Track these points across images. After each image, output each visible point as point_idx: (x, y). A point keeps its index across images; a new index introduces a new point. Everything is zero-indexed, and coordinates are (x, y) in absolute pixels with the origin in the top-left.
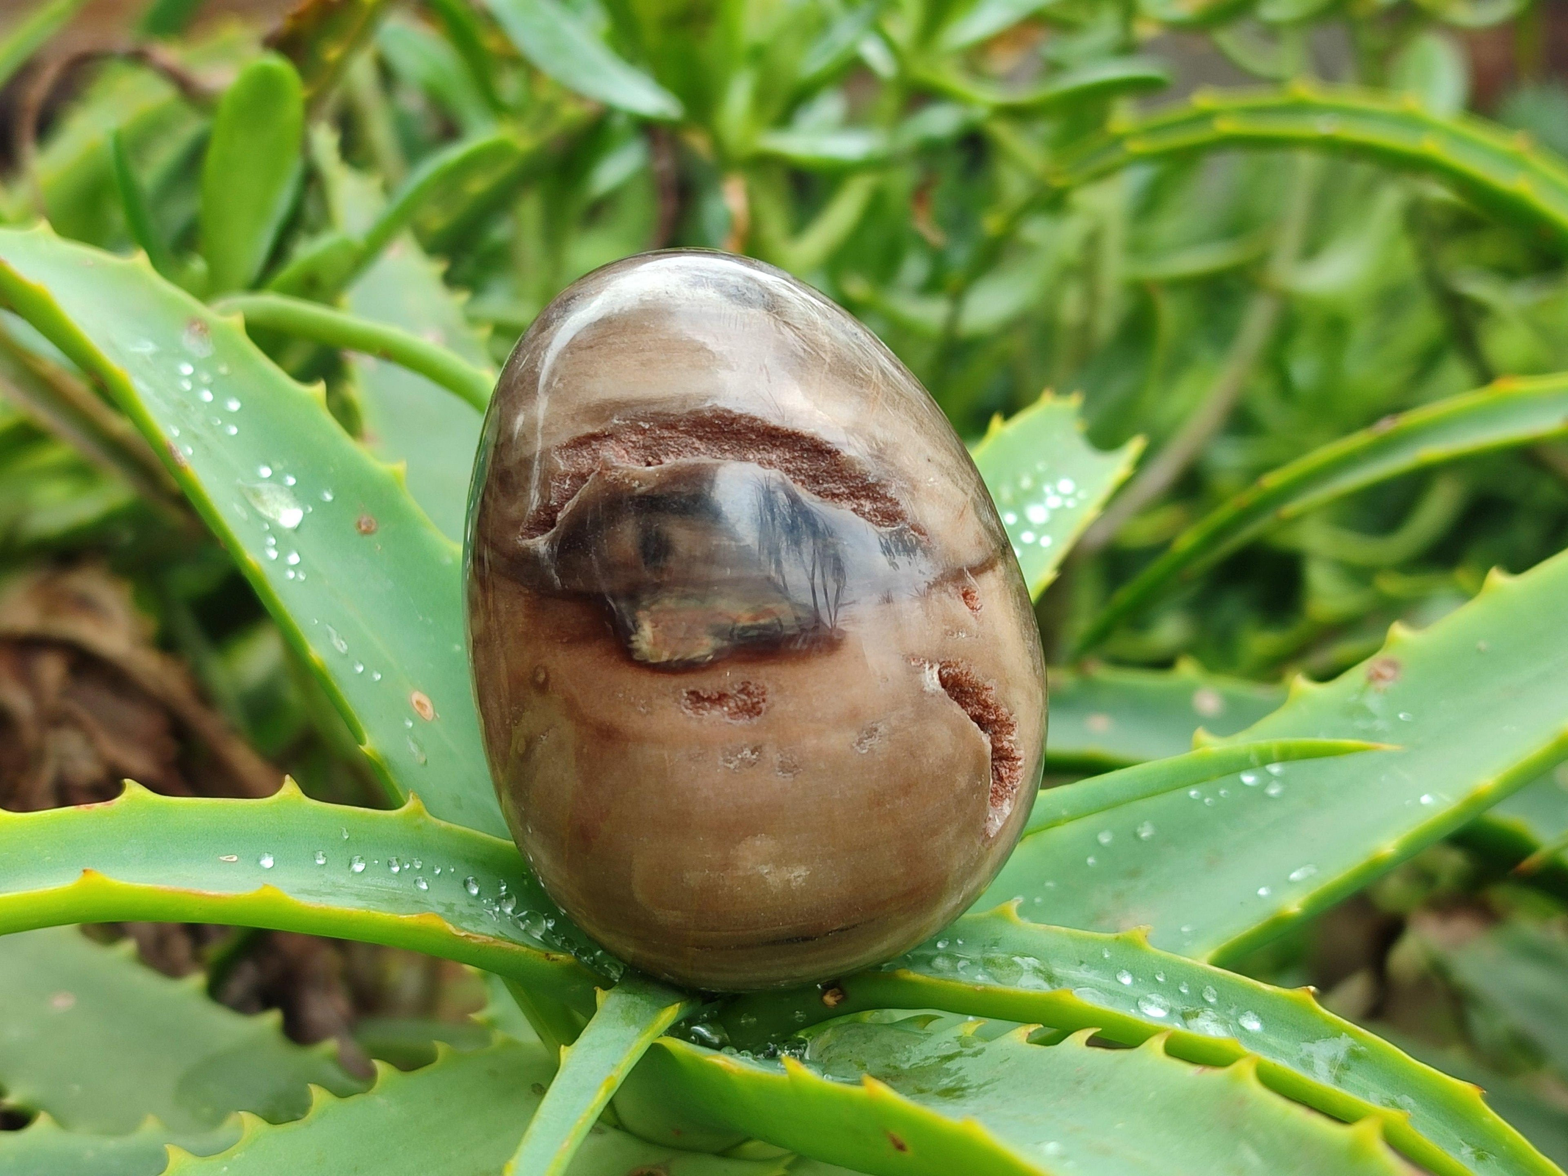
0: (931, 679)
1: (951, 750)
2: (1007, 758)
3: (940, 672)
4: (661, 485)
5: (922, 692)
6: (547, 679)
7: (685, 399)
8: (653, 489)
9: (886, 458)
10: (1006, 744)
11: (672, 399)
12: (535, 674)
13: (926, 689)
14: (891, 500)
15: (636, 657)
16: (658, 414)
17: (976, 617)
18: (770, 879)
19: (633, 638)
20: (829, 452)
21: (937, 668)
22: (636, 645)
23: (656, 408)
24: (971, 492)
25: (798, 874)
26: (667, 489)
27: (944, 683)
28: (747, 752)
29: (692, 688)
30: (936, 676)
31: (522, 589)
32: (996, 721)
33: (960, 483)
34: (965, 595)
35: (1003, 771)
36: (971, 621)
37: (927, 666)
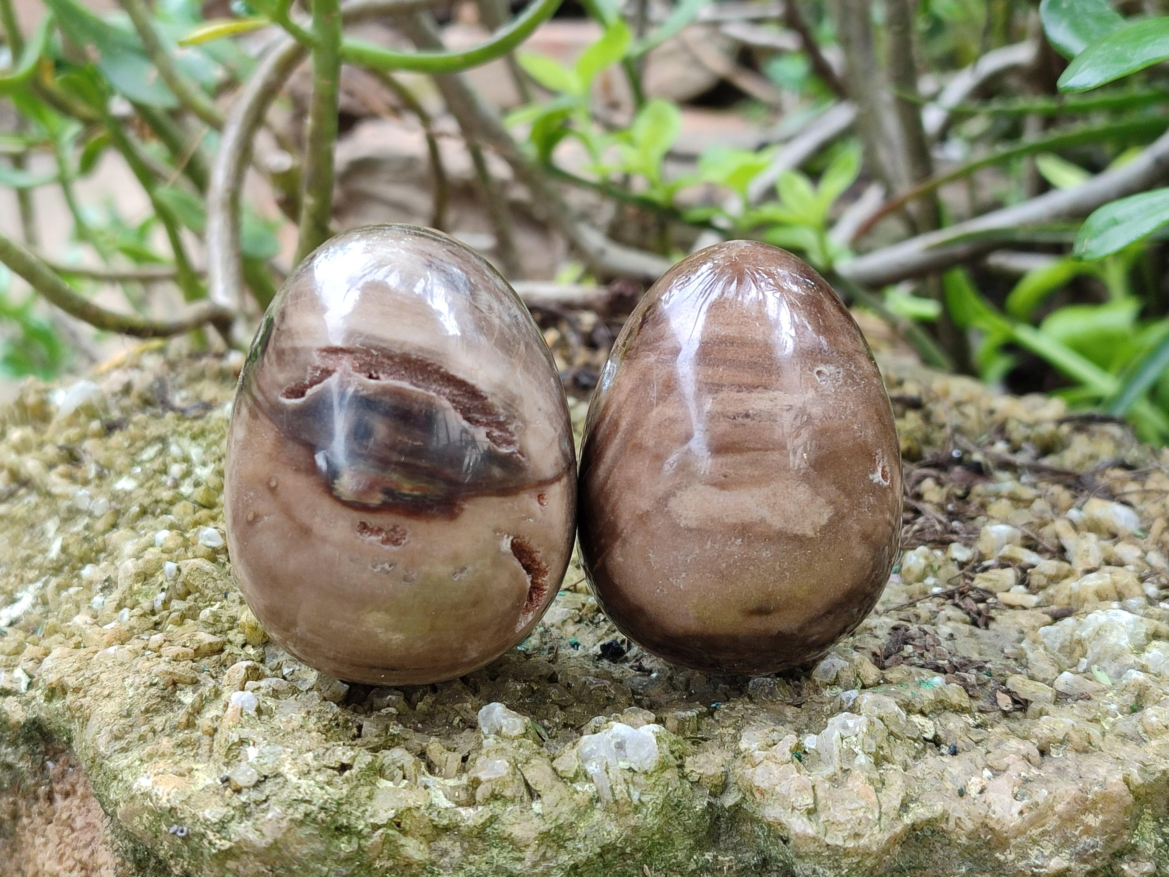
0: (506, 544)
1: (507, 586)
2: (538, 588)
3: (512, 541)
4: (376, 394)
5: (499, 551)
6: (276, 486)
7: (404, 343)
8: (370, 395)
9: (515, 406)
10: (540, 581)
11: (395, 342)
12: (270, 480)
13: (502, 550)
14: (510, 433)
15: (335, 493)
16: (384, 349)
17: (542, 510)
18: (381, 636)
19: (336, 481)
20: (481, 396)
21: (511, 538)
22: (336, 486)
23: (384, 345)
24: (559, 430)
25: (397, 638)
26: (378, 397)
27: (513, 545)
28: (387, 566)
29: (364, 520)
30: (509, 543)
31: (275, 427)
32: (537, 569)
33: (555, 424)
34: (539, 496)
35: (534, 595)
36: (539, 514)
37: (506, 536)
